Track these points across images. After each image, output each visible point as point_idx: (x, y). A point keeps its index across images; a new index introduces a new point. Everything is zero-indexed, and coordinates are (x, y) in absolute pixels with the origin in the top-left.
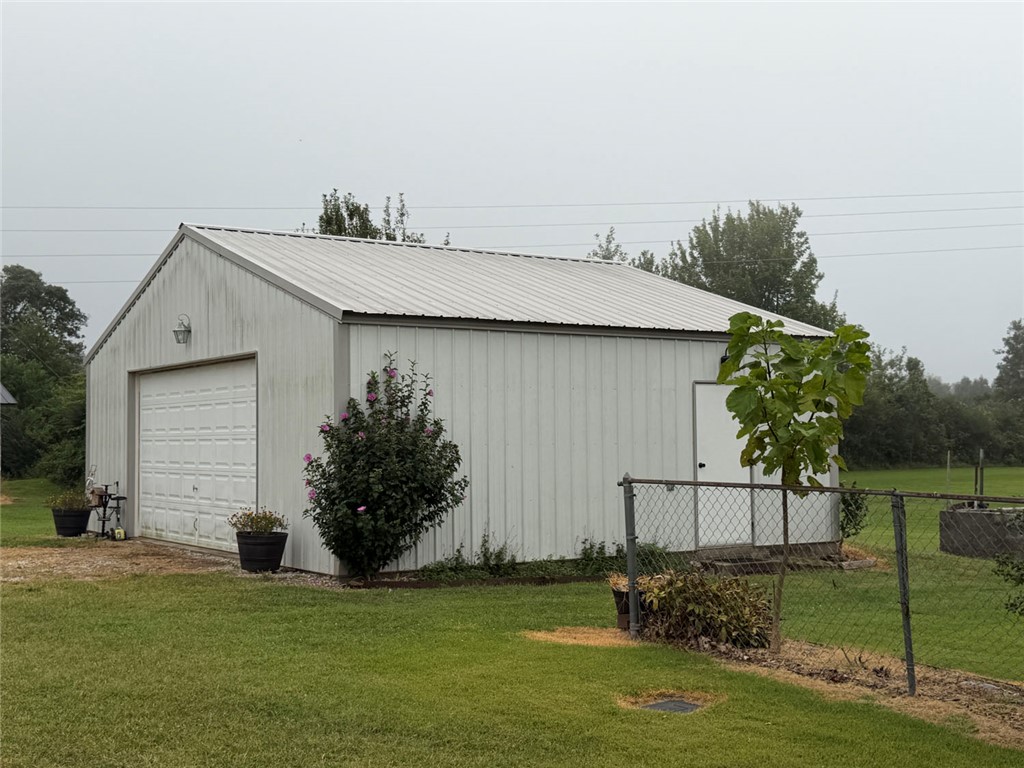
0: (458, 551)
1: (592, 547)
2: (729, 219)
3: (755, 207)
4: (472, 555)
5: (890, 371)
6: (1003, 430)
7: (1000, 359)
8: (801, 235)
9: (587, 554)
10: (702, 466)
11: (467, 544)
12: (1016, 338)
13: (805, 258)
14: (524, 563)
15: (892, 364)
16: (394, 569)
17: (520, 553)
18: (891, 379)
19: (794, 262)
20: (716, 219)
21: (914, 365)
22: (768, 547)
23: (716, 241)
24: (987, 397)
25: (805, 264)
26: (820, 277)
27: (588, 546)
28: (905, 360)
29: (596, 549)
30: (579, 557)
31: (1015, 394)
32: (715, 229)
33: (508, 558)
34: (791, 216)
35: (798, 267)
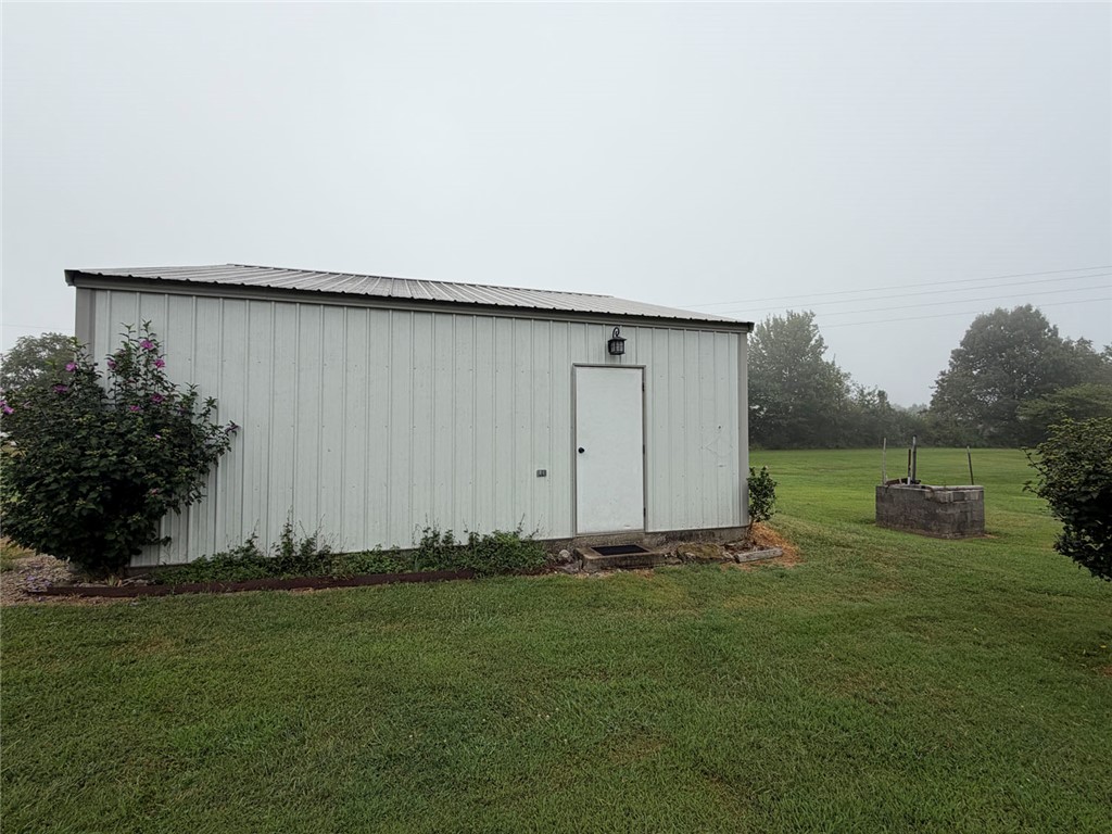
0: (250, 542)
1: (436, 535)
2: (775, 320)
3: (791, 314)
4: (269, 547)
5: (868, 398)
6: (934, 428)
7: (933, 391)
8: (816, 326)
9: (428, 544)
10: (581, 451)
11: (261, 534)
12: (943, 380)
13: (817, 337)
14: (341, 554)
15: (869, 394)
16: (154, 564)
17: (337, 542)
18: (868, 401)
19: (811, 340)
20: (768, 320)
21: (882, 395)
22: (663, 533)
23: (769, 332)
24: (925, 411)
25: (817, 341)
26: (826, 348)
27: (430, 535)
28: (877, 392)
29: (442, 537)
30: (417, 547)
31: (943, 410)
32: (768, 325)
33: (319, 548)
34: (809, 317)
35: (813, 342)
